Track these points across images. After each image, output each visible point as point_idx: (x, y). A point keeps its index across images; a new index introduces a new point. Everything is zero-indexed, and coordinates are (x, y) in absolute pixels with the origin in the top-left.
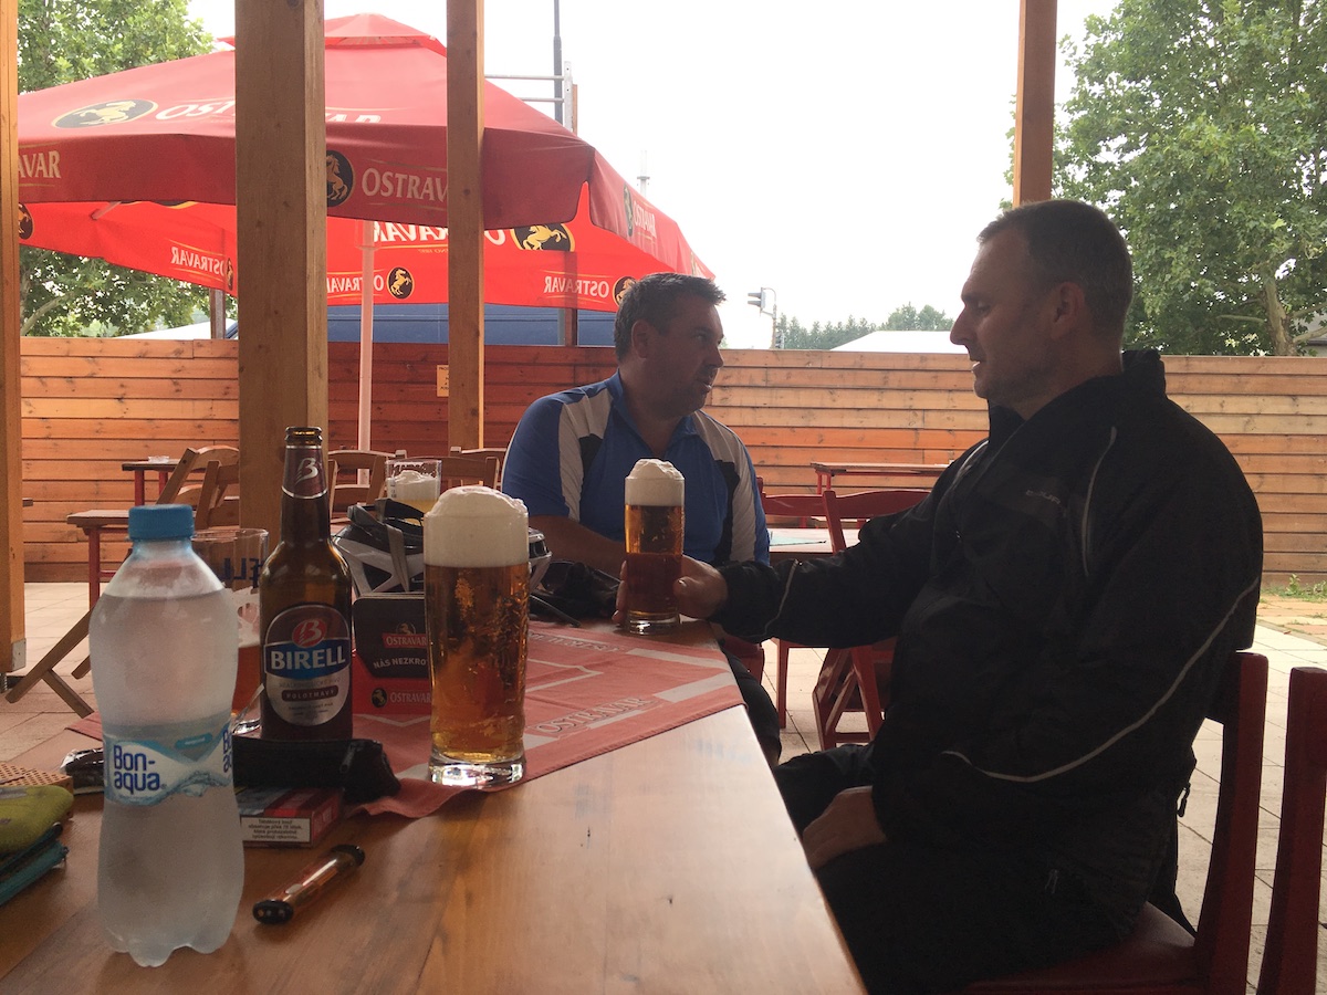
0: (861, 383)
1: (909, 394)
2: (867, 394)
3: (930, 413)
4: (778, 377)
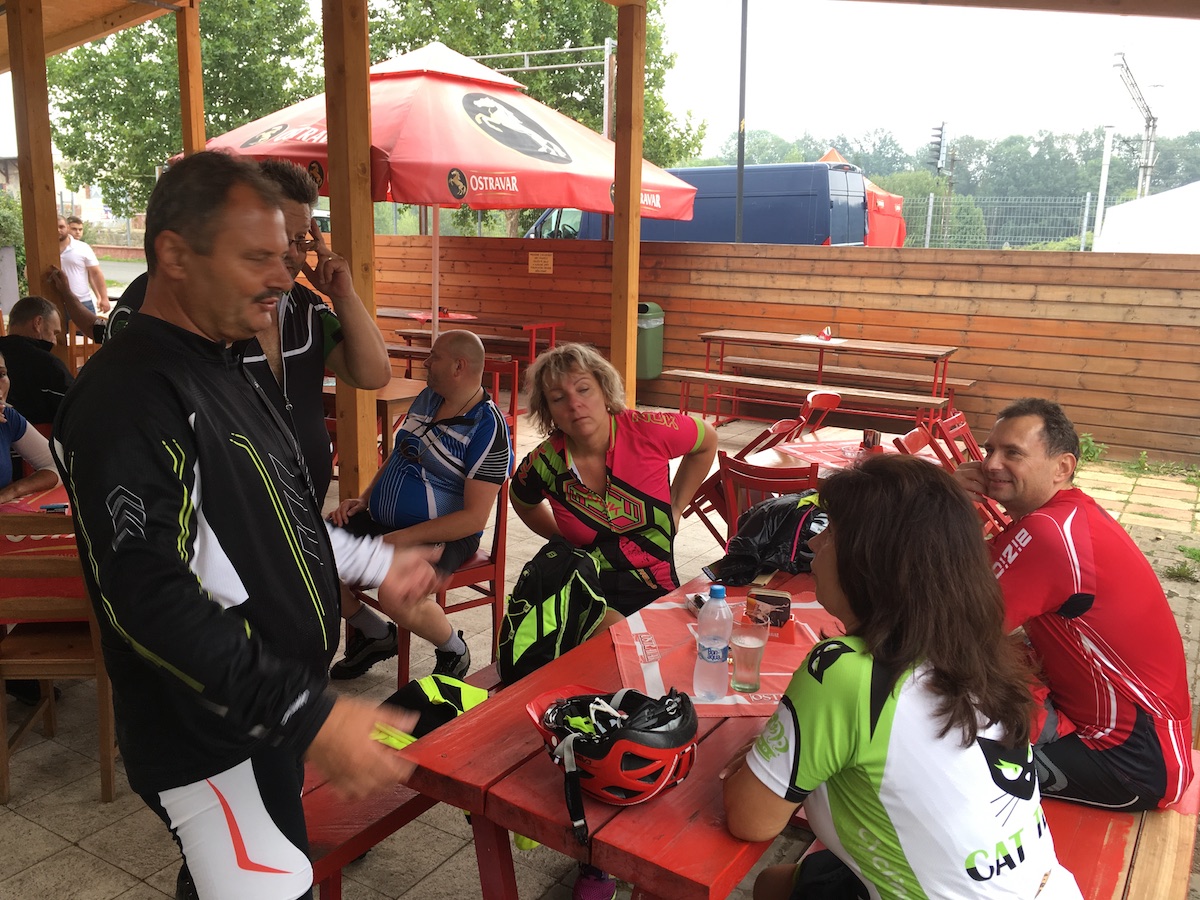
4: (735, 264)
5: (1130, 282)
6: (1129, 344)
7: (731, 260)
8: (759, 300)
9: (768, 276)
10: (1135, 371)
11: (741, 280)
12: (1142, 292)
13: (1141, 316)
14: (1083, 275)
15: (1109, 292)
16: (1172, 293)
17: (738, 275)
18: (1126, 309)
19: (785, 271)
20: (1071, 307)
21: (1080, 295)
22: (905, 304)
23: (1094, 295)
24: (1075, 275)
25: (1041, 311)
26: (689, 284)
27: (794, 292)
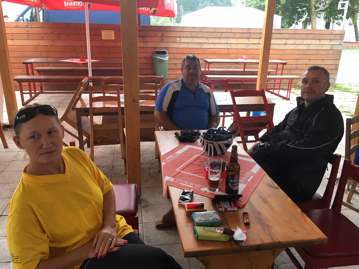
0: (215, 36)
1: (227, 39)
2: (216, 39)
3: (232, 45)
4: (194, 34)
5: (309, 38)
6: (308, 55)
7: (192, 33)
8: (202, 47)
9: (206, 39)
10: (309, 63)
11: (196, 40)
12: (312, 40)
13: (311, 47)
14: (298, 36)
15: (304, 40)
16: (318, 40)
17: (195, 38)
18: (308, 45)
19: (212, 36)
20: (295, 46)
21: (298, 42)
22: (250, 47)
23: (300, 42)
24: (296, 36)
25: (288, 47)
26: (176, 42)
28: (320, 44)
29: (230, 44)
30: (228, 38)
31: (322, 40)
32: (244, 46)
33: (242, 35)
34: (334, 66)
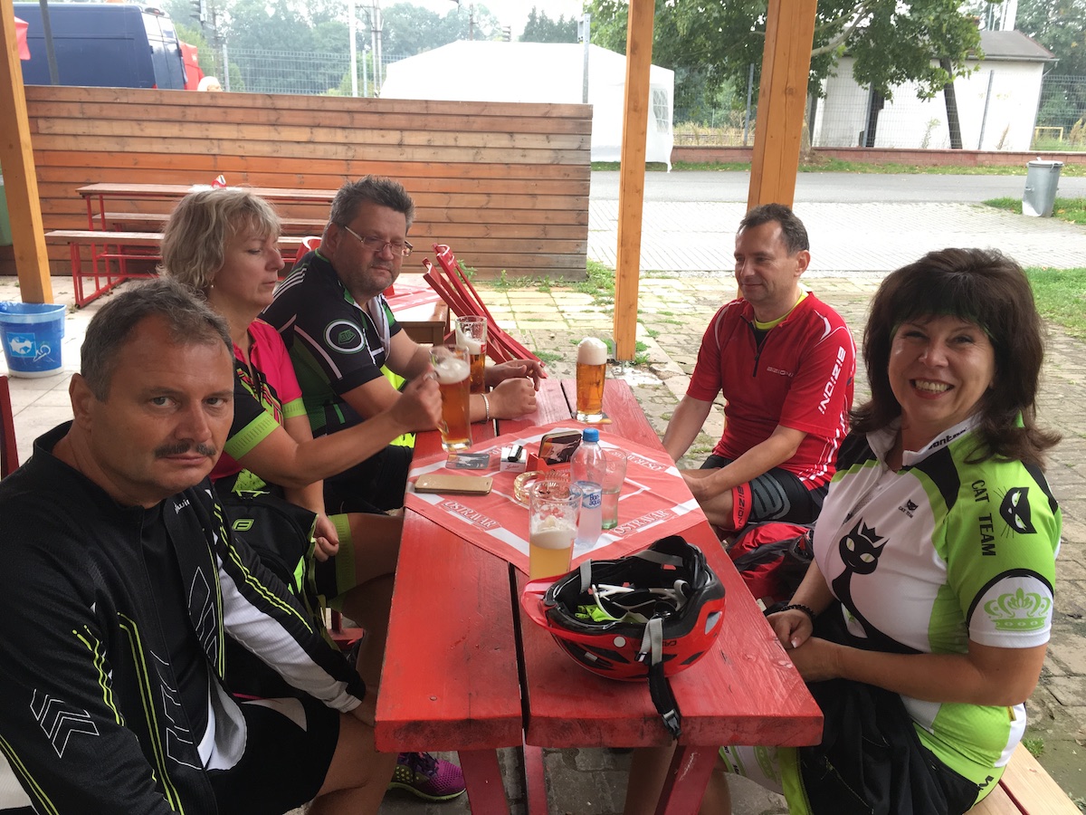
0: (164, 116)
2: (169, 125)
3: (224, 142)
5: (475, 127)
6: (481, 181)
7: (85, 106)
8: (127, 149)
9: (134, 123)
10: (487, 204)
11: (103, 128)
12: (485, 135)
13: (487, 156)
14: (438, 121)
15: (460, 135)
16: (507, 136)
17: (97, 123)
18: (475, 151)
19: (153, 117)
20: (431, 151)
21: (439, 139)
22: (286, 150)
23: (449, 139)
24: (431, 121)
25: (408, 154)
27: (166, 140)
28: (513, 148)
29: (215, 142)
30: (209, 123)
31: (517, 136)
32: (266, 149)
33: (252, 116)
34: (574, 214)
